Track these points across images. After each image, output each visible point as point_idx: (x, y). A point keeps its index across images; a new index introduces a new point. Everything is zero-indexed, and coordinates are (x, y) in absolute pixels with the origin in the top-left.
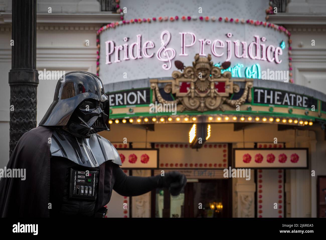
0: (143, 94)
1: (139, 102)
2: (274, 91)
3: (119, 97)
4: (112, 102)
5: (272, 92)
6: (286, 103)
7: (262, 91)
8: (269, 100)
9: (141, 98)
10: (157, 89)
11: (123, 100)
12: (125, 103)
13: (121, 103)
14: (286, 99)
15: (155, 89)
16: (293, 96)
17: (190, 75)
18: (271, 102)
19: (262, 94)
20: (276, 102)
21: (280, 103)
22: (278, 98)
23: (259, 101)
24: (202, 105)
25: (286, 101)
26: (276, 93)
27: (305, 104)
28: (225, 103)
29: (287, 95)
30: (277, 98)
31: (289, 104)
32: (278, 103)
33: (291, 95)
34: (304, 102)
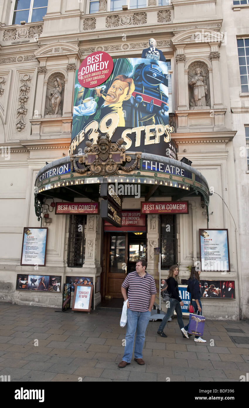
0: (67, 167)
1: (64, 172)
2: (158, 162)
3: (54, 170)
4: (51, 174)
5: (156, 163)
6: (168, 172)
7: (149, 162)
9: (65, 169)
10: (74, 161)
11: (56, 173)
12: (57, 174)
13: (55, 174)
14: (168, 169)
15: (73, 161)
16: (173, 167)
17: (95, 150)
18: (156, 170)
19: (149, 164)
20: (160, 170)
21: (163, 171)
22: (161, 167)
23: (146, 169)
24: (104, 170)
25: (167, 170)
26: (160, 164)
27: (182, 174)
28: (120, 169)
29: (168, 166)
30: (160, 167)
31: (170, 172)
32: (161, 171)
33: (171, 166)
34: (182, 172)
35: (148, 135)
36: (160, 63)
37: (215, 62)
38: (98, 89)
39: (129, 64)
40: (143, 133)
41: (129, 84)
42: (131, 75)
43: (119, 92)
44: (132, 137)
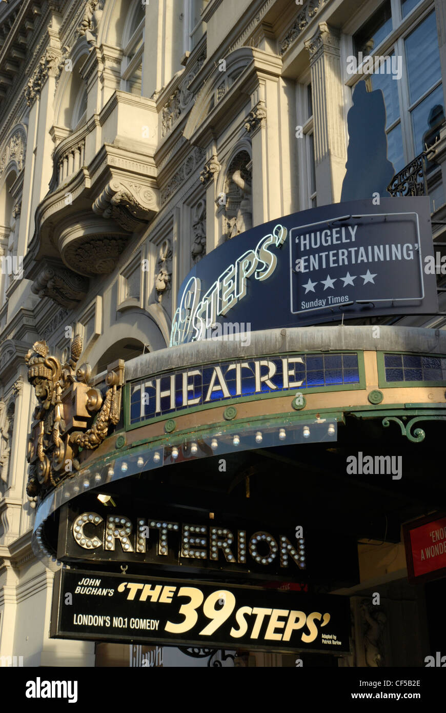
2: (180, 371)
5: (173, 378)
6: (218, 396)
7: (150, 384)
8: (165, 401)
14: (217, 382)
16: (240, 367)
18: (173, 406)
19: (151, 391)
20: (185, 404)
21: (197, 401)
22: (191, 387)
23: (142, 413)
25: (217, 388)
26: (186, 376)
27: (291, 379)
29: (218, 371)
30: (186, 388)
31: (227, 394)
32: (192, 402)
33: (232, 367)
34: (286, 373)
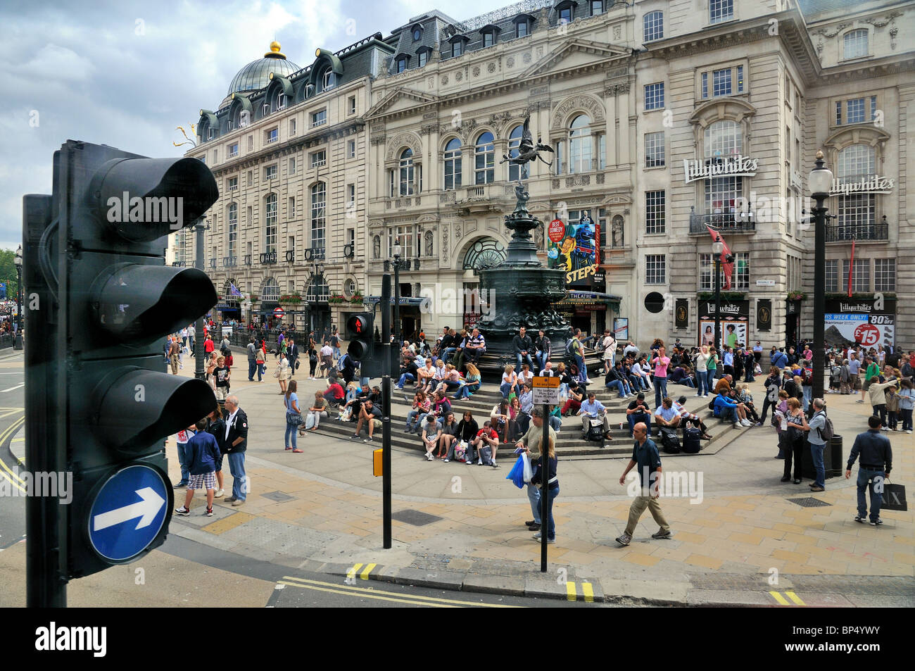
35: (580, 274)
36: (590, 225)
37: (627, 216)
38: (558, 243)
39: (573, 229)
40: (577, 273)
41: (573, 242)
42: (574, 235)
43: (568, 246)
44: (572, 276)
